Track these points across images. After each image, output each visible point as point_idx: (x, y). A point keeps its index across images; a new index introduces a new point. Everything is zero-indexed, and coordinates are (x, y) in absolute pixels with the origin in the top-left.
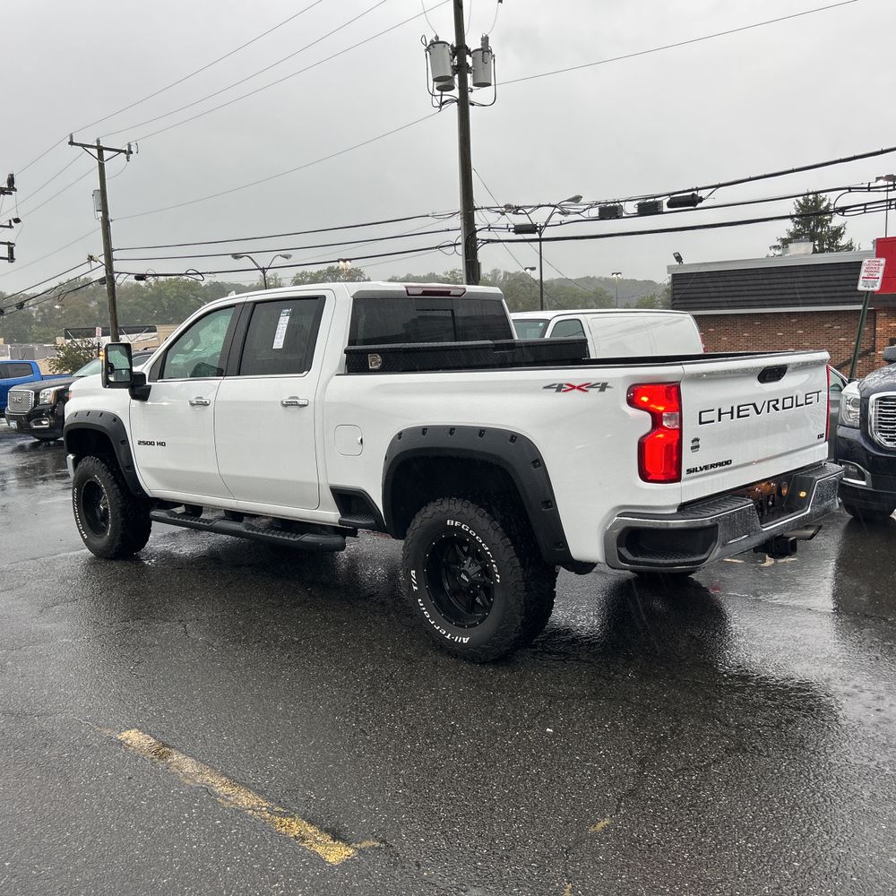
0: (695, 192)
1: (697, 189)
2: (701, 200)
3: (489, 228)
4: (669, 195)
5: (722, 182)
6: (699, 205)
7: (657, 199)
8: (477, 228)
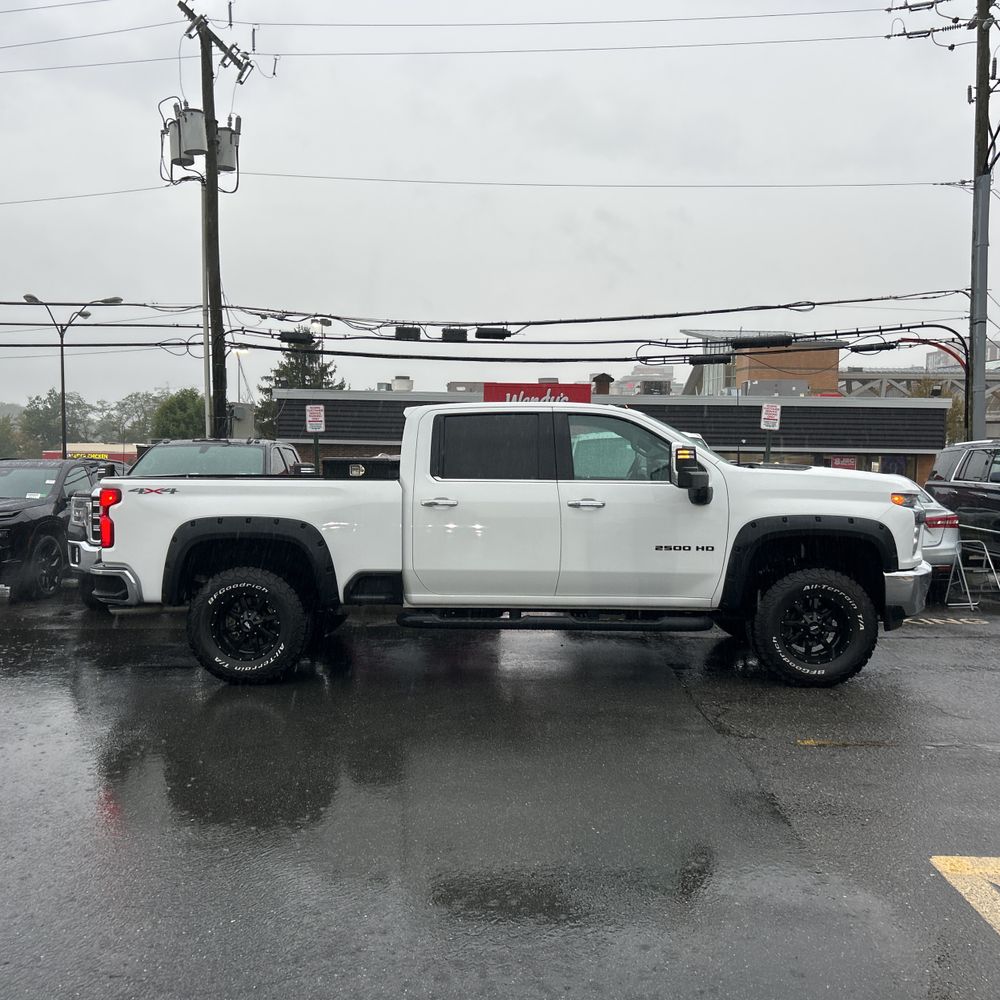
0: (505, 327)
1: (507, 324)
2: (509, 334)
3: (243, 331)
4: (476, 325)
5: (532, 321)
6: (507, 339)
7: (464, 328)
8: (226, 329)
